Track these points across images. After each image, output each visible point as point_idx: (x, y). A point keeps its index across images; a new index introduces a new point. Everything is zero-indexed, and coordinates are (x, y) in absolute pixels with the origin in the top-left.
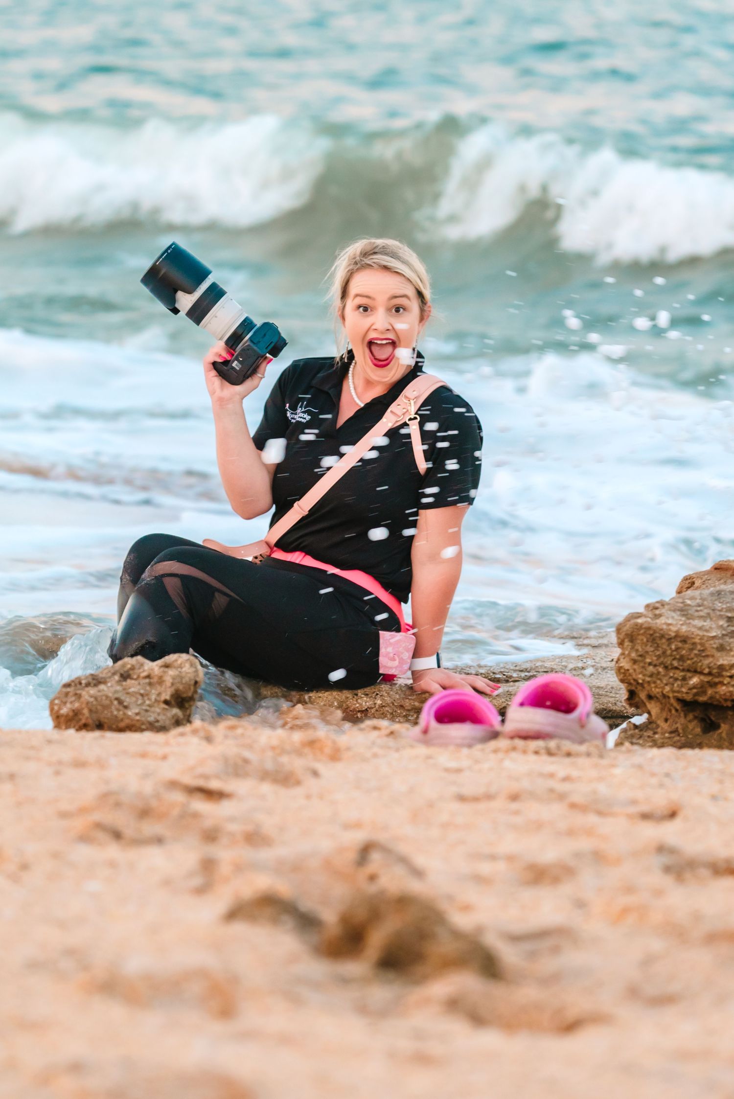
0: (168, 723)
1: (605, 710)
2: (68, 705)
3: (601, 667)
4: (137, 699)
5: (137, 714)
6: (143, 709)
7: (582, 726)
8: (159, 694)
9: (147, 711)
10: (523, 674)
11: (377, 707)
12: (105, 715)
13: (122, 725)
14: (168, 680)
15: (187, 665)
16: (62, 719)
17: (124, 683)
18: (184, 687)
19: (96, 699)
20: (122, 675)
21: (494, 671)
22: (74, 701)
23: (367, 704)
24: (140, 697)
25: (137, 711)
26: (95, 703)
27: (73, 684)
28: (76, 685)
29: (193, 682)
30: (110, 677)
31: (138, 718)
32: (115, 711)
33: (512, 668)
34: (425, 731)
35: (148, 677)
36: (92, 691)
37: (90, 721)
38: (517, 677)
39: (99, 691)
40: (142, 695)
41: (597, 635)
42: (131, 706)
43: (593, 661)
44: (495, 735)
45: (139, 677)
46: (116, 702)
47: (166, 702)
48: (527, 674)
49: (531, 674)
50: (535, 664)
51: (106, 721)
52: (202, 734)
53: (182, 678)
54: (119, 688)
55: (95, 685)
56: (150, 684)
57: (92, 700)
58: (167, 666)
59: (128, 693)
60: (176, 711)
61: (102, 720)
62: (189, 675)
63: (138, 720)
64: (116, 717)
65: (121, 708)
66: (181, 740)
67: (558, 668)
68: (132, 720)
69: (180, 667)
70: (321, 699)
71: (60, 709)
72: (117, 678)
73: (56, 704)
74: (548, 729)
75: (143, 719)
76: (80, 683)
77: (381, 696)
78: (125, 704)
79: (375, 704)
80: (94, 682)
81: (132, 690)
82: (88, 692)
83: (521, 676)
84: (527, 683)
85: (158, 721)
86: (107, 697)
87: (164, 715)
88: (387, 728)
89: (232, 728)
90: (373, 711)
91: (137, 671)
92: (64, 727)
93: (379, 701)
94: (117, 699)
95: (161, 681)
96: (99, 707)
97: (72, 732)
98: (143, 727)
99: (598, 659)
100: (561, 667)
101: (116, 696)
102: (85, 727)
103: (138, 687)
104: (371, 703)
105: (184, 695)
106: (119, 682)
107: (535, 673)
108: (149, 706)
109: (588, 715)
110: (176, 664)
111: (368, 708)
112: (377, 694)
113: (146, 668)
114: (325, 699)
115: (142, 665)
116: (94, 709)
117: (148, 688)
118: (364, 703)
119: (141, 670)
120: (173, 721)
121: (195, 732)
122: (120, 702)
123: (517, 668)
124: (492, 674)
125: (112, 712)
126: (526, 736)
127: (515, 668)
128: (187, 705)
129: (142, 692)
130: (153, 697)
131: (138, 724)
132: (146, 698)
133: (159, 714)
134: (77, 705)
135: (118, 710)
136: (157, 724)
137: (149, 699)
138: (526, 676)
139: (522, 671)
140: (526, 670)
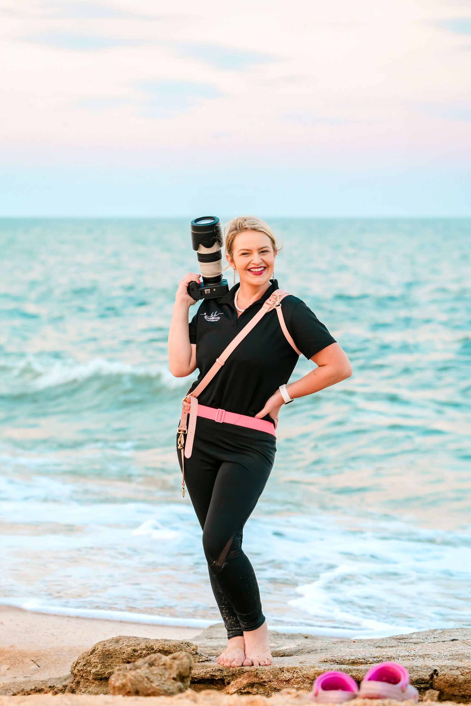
0: (175, 690)
1: (421, 679)
2: (120, 681)
3: (419, 655)
4: (158, 677)
5: (158, 686)
6: (161, 683)
7: (403, 691)
8: (170, 675)
9: (163, 684)
10: (375, 660)
11: (294, 678)
12: (140, 687)
13: (149, 692)
14: (175, 666)
15: (186, 658)
16: (116, 689)
17: (151, 668)
18: (184, 671)
19: (135, 677)
20: (149, 664)
21: (359, 658)
22: (123, 679)
23: (289, 676)
24: (159, 676)
25: (157, 684)
26: (134, 680)
27: (122, 669)
28: (124, 670)
29: (188, 668)
30: (143, 665)
31: (158, 688)
32: (146, 684)
33: (369, 656)
34: (316, 695)
35: (164, 665)
36: (133, 673)
37: (132, 690)
38: (372, 661)
39: (137, 673)
40: (161, 675)
41: (417, 637)
42: (154, 681)
43: (414, 652)
44: (355, 697)
45: (159, 665)
46: (146, 679)
47: (174, 679)
48: (377, 659)
49: (380, 659)
50: (382, 654)
51: (140, 689)
52: (191, 698)
53: (182, 665)
54: (147, 671)
55: (135, 670)
56: (165, 669)
57: (132, 678)
58: (174, 658)
59: (153, 674)
60: (179, 684)
61: (139, 689)
62: (186, 664)
63: (158, 689)
64: (146, 687)
65: (149, 682)
66: (180, 701)
67: (395, 656)
68: (156, 689)
69: (182, 659)
70: (263, 674)
71: (115, 683)
72: (147, 665)
73: (113, 681)
74: (384, 693)
75: (161, 688)
76: (126, 669)
77: (297, 672)
78: (151, 680)
79: (293, 676)
80: (135, 668)
81: (155, 672)
82: (130, 674)
83: (374, 661)
84: (377, 664)
85: (169, 689)
86: (141, 676)
87: (173, 686)
88: (295, 693)
89: (208, 694)
90: (292, 681)
91: (158, 662)
92: (117, 693)
93: (295, 675)
94: (147, 677)
95: (171, 667)
96: (137, 682)
97: (120, 697)
98: (161, 693)
99: (417, 651)
100: (396, 655)
101: (147, 675)
102: (129, 694)
103: (159, 670)
104: (291, 676)
105: (184, 675)
106: (148, 668)
107: (382, 659)
108: (165, 681)
109: (406, 685)
110: (179, 658)
111: (290, 679)
112: (295, 671)
113: (163, 659)
114: (266, 674)
115: (160, 658)
116: (134, 683)
117: (164, 671)
118: (287, 676)
119: (160, 661)
120: (178, 689)
121: (187, 697)
122: (148, 679)
123: (372, 656)
124: (358, 660)
125: (144, 685)
126: (372, 698)
127: (371, 656)
128: (185, 680)
129: (161, 673)
130: (167, 676)
131: (158, 691)
132: (163, 677)
133: (170, 685)
134: (124, 681)
135: (147, 683)
136: (169, 691)
137: (165, 677)
138: (377, 660)
139: (375, 658)
140: (377, 657)
